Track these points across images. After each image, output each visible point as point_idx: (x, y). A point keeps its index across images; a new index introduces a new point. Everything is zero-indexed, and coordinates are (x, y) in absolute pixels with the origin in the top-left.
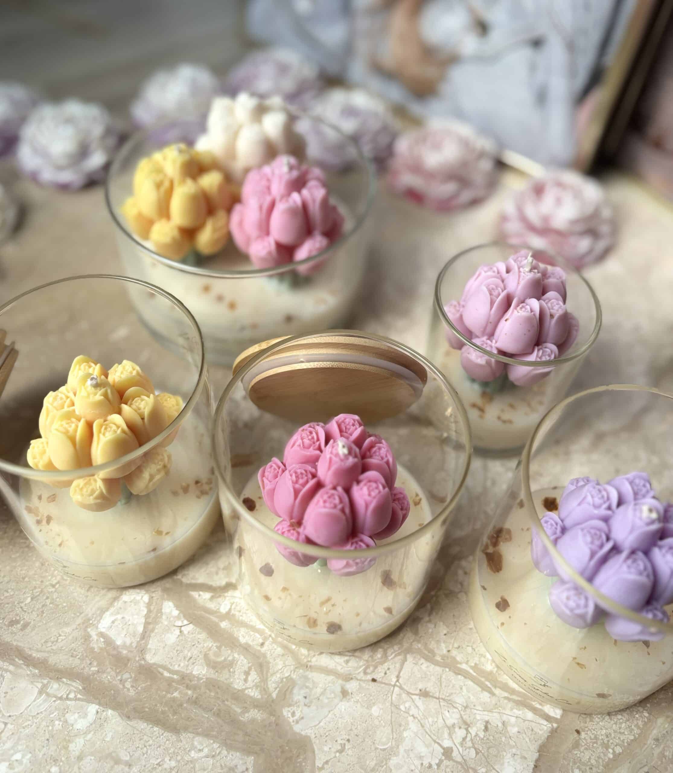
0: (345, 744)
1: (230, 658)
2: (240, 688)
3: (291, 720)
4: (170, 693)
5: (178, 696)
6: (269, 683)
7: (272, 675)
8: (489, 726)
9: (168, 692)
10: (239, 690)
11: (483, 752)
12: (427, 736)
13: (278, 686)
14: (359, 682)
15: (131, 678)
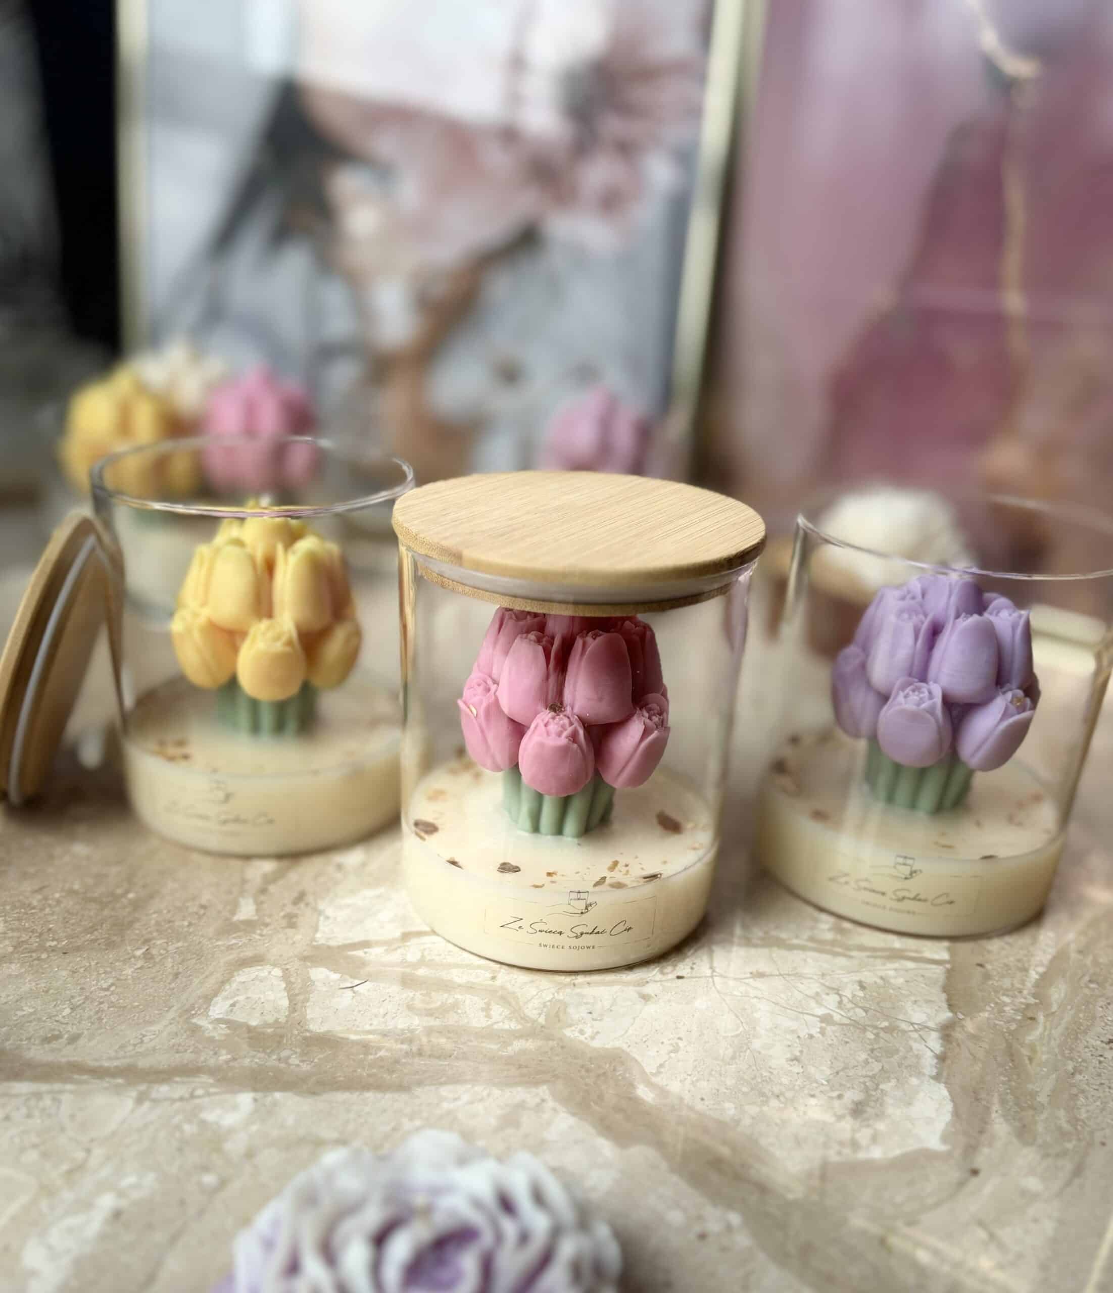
0: (677, 1044)
1: (451, 1001)
2: (484, 1026)
3: (582, 1038)
4: (371, 1054)
5: (387, 1054)
6: (526, 1011)
7: (525, 1003)
8: (864, 984)
9: (366, 1054)
10: (483, 1028)
11: (872, 1008)
12: (788, 1011)
13: (542, 1010)
14: (659, 983)
15: (296, 1053)
